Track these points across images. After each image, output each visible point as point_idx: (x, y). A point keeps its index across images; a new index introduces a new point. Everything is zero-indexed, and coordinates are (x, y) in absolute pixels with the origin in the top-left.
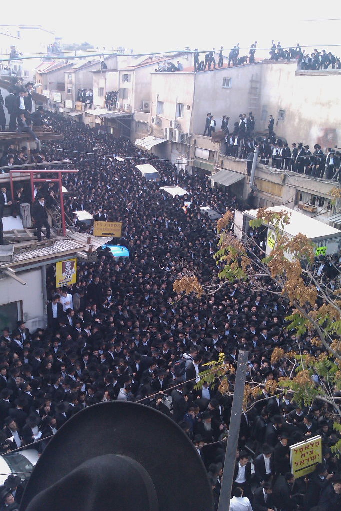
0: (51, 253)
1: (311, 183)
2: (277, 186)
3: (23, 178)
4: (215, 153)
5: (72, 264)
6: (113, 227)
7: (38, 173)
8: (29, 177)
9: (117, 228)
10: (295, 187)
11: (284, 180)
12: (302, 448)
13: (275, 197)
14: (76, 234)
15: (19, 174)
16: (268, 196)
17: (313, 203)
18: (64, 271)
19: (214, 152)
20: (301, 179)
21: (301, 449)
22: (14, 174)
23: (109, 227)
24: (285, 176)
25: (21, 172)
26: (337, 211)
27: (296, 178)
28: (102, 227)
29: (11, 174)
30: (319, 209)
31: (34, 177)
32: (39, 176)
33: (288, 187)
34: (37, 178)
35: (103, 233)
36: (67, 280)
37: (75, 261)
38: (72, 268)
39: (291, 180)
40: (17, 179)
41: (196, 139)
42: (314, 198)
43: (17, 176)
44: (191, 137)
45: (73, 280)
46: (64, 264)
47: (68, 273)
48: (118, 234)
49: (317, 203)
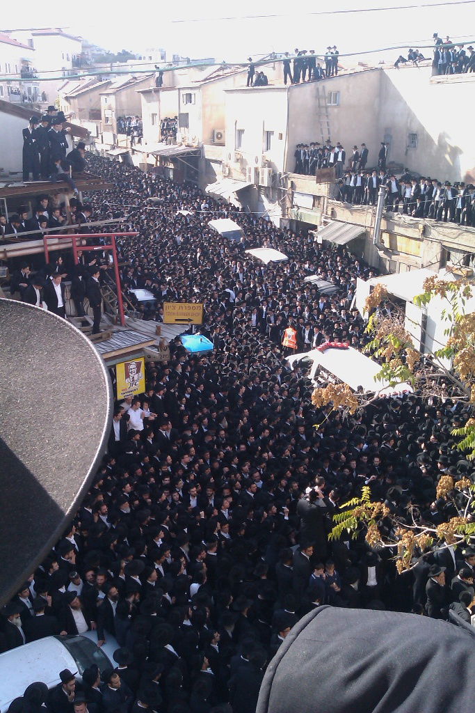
0: (109, 351)
1: (462, 235)
2: (413, 241)
3: (62, 246)
4: (322, 199)
5: (138, 365)
6: (191, 311)
8: (70, 245)
9: (196, 311)
10: (440, 242)
11: (424, 233)
14: (138, 323)
15: (56, 241)
17: (467, 264)
18: (127, 376)
19: (319, 198)
20: (449, 230)
22: (49, 242)
23: (184, 311)
24: (425, 227)
25: (59, 238)
27: (441, 229)
28: (175, 311)
29: (45, 242)
31: (77, 244)
32: (84, 242)
33: (430, 242)
34: (81, 245)
35: (176, 320)
36: (132, 388)
37: (142, 360)
38: (138, 371)
39: (434, 233)
40: (54, 248)
41: (293, 180)
42: (468, 257)
43: (54, 243)
44: (286, 177)
46: (126, 366)
47: (133, 378)
48: (198, 320)
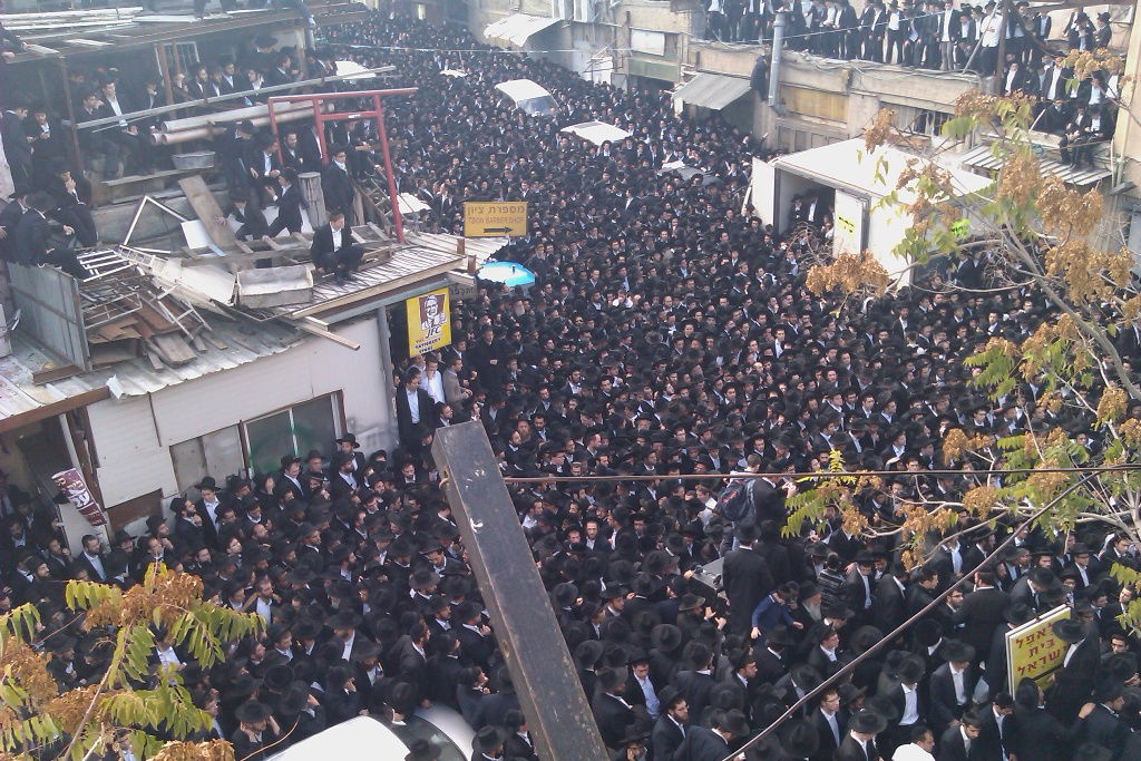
0: (393, 278)
1: (913, 83)
2: (833, 99)
3: (297, 115)
4: (680, 38)
5: (440, 300)
6: (509, 215)
7: (327, 101)
8: (311, 112)
9: (517, 215)
10: (877, 96)
11: (850, 83)
12: (1032, 636)
13: (830, 123)
14: (423, 237)
15: (287, 105)
16: (815, 124)
17: (921, 128)
18: (424, 318)
19: (675, 35)
20: (890, 77)
21: (1031, 638)
22: (278, 107)
23: (498, 214)
24: (852, 73)
25: (292, 101)
26: (978, 140)
27: (878, 76)
28: (483, 216)
29: (270, 108)
30: (936, 141)
31: (321, 110)
32: (331, 107)
33: (859, 98)
34: (326, 112)
35: (486, 231)
36: (431, 338)
37: (445, 292)
38: (440, 310)
39: (866, 82)
40: (285, 117)
41: (630, 9)
42: (923, 117)
43: (284, 110)
44: (618, 6)
45: (443, 337)
46: (423, 302)
47: (433, 321)
48: (520, 229)
49: (930, 128)
